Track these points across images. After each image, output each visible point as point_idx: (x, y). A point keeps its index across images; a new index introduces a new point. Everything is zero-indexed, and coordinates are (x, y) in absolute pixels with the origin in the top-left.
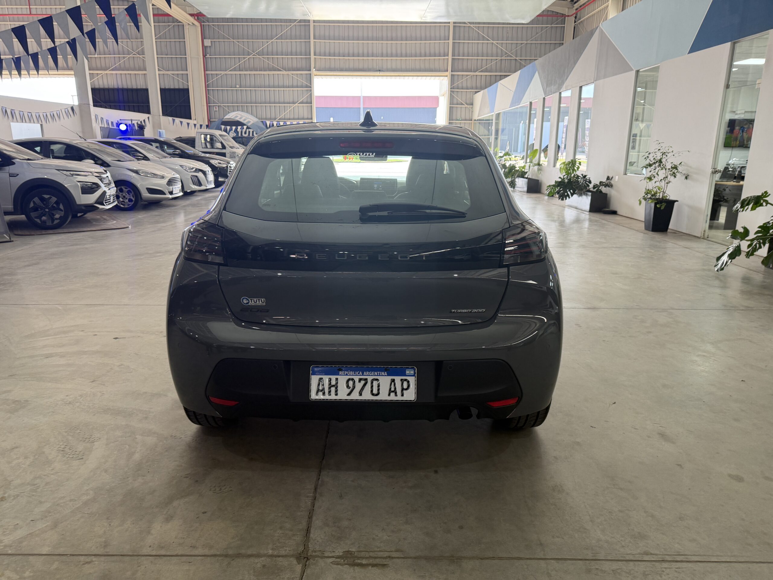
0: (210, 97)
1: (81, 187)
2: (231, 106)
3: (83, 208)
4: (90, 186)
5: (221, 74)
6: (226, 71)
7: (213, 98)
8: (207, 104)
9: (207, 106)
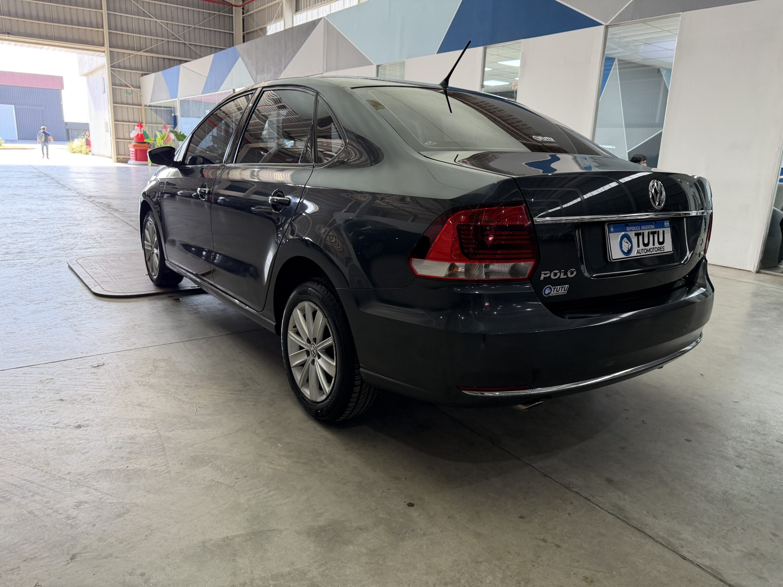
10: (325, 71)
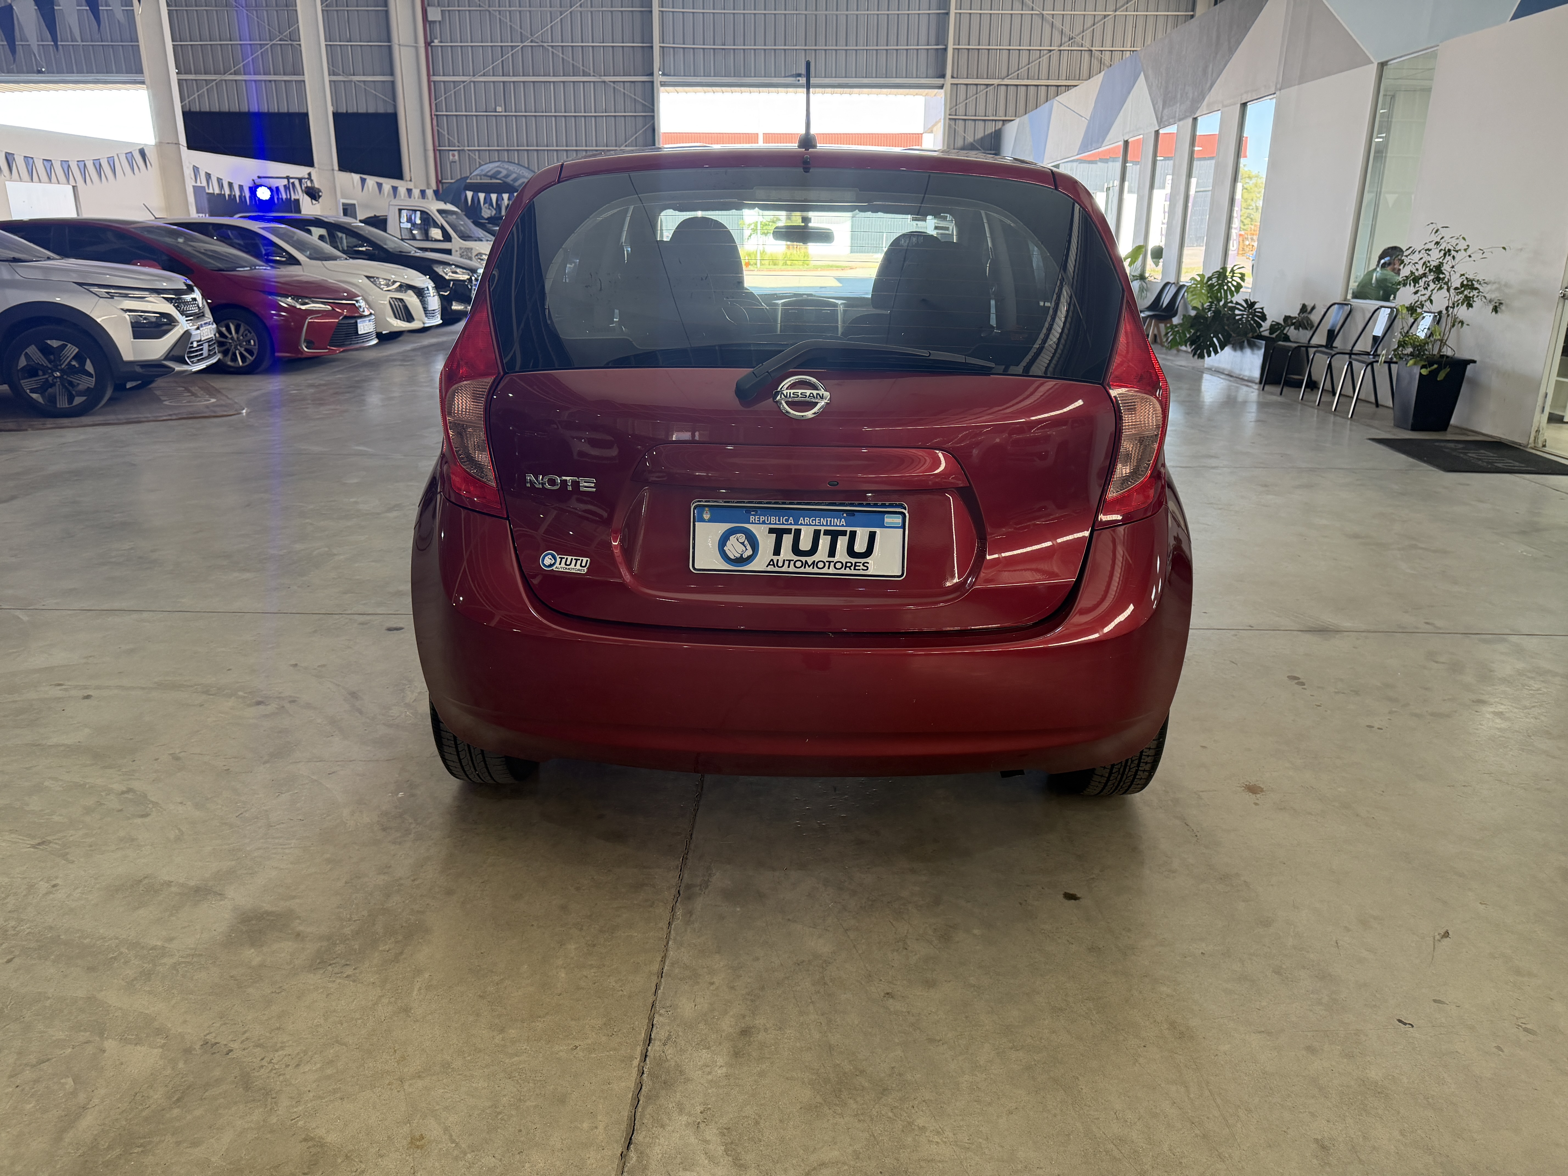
0: (440, 130)
1: (131, 323)
2: (486, 150)
3: (138, 369)
4: (154, 320)
5: (464, 82)
6: (474, 76)
7: (448, 134)
8: (434, 146)
9: (434, 150)
10: (1279, 86)
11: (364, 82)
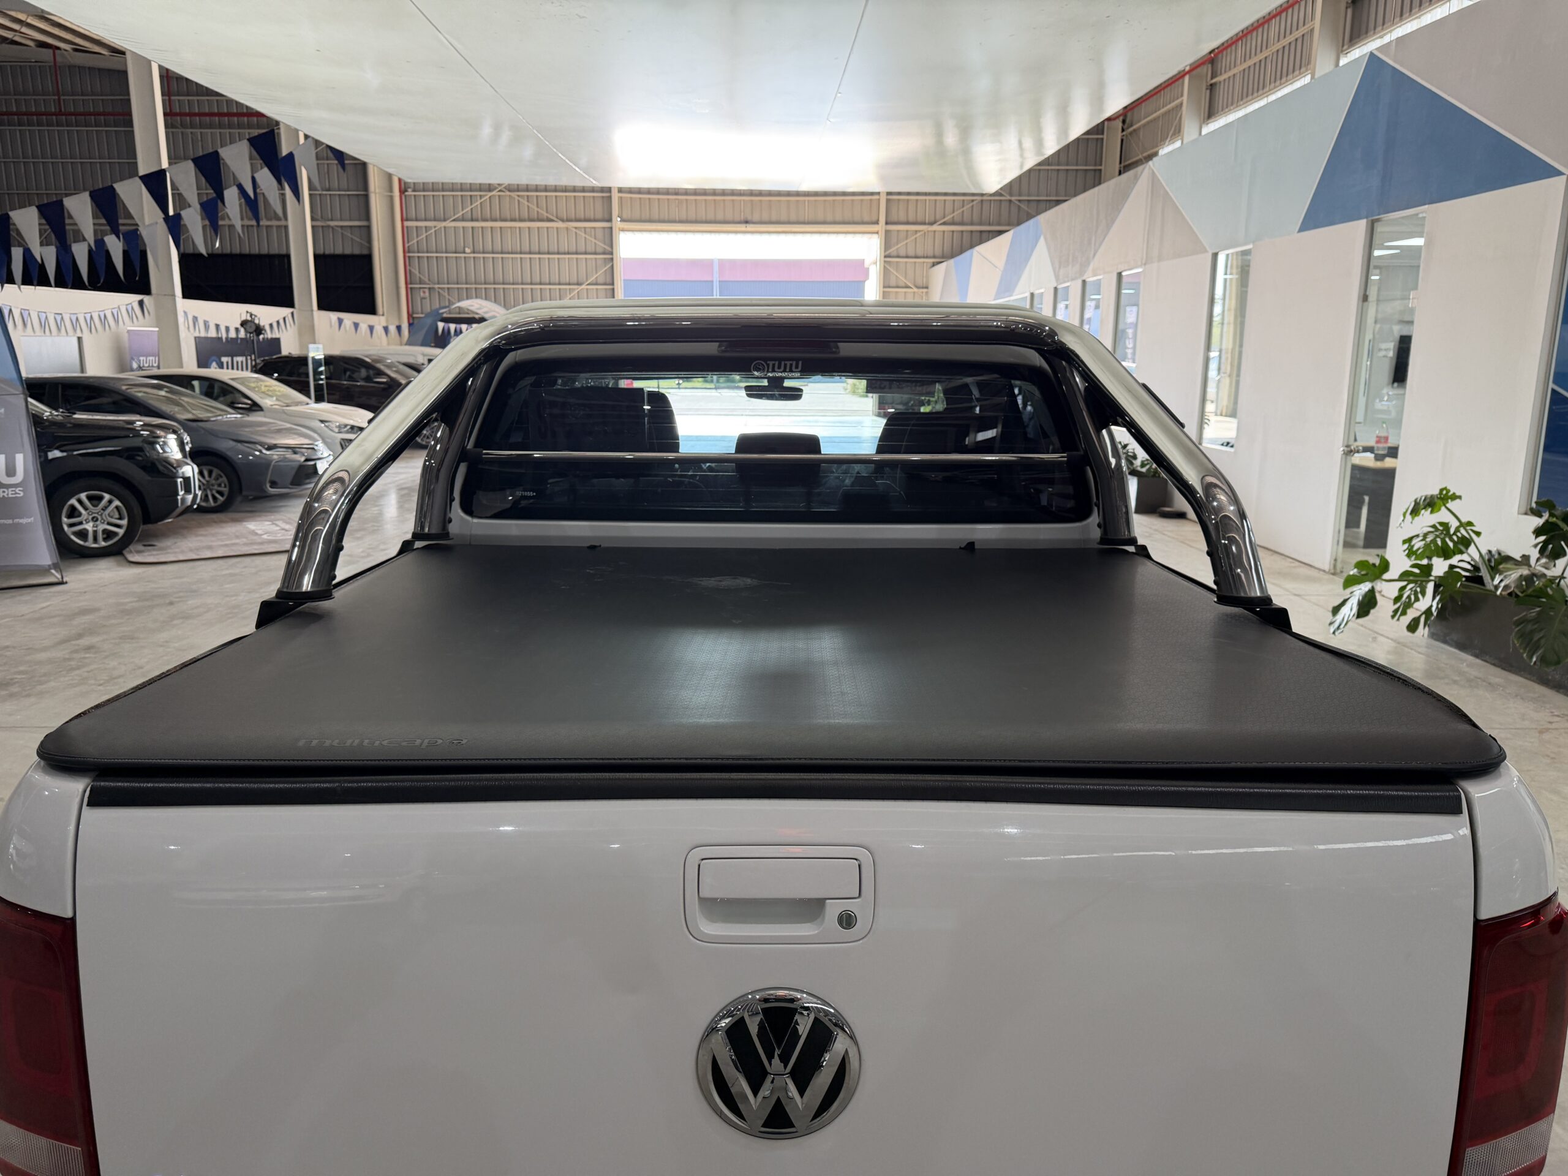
0: (413, 270)
2: (455, 288)
5: (435, 227)
6: (445, 221)
7: (420, 273)
8: (406, 283)
9: (407, 288)
10: (1144, 262)
11: (342, 227)
